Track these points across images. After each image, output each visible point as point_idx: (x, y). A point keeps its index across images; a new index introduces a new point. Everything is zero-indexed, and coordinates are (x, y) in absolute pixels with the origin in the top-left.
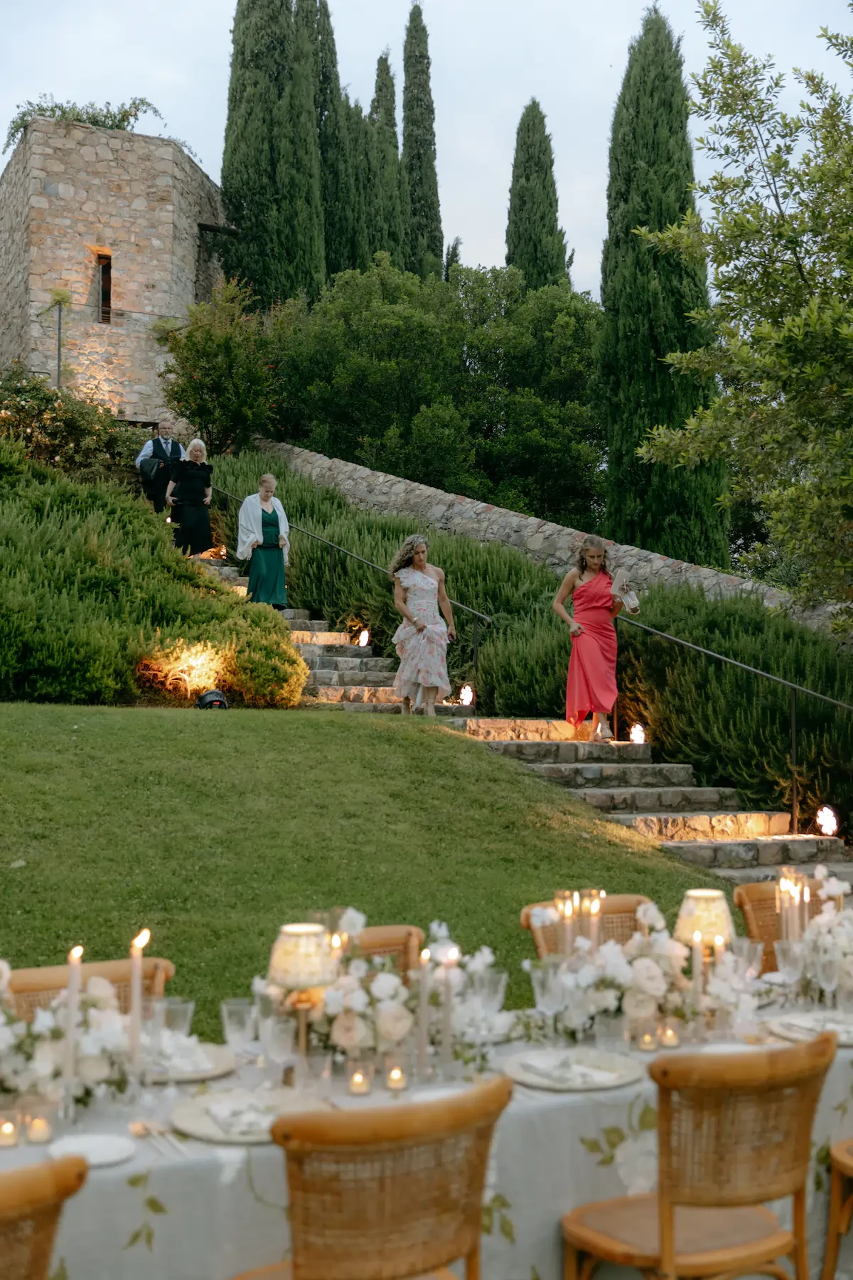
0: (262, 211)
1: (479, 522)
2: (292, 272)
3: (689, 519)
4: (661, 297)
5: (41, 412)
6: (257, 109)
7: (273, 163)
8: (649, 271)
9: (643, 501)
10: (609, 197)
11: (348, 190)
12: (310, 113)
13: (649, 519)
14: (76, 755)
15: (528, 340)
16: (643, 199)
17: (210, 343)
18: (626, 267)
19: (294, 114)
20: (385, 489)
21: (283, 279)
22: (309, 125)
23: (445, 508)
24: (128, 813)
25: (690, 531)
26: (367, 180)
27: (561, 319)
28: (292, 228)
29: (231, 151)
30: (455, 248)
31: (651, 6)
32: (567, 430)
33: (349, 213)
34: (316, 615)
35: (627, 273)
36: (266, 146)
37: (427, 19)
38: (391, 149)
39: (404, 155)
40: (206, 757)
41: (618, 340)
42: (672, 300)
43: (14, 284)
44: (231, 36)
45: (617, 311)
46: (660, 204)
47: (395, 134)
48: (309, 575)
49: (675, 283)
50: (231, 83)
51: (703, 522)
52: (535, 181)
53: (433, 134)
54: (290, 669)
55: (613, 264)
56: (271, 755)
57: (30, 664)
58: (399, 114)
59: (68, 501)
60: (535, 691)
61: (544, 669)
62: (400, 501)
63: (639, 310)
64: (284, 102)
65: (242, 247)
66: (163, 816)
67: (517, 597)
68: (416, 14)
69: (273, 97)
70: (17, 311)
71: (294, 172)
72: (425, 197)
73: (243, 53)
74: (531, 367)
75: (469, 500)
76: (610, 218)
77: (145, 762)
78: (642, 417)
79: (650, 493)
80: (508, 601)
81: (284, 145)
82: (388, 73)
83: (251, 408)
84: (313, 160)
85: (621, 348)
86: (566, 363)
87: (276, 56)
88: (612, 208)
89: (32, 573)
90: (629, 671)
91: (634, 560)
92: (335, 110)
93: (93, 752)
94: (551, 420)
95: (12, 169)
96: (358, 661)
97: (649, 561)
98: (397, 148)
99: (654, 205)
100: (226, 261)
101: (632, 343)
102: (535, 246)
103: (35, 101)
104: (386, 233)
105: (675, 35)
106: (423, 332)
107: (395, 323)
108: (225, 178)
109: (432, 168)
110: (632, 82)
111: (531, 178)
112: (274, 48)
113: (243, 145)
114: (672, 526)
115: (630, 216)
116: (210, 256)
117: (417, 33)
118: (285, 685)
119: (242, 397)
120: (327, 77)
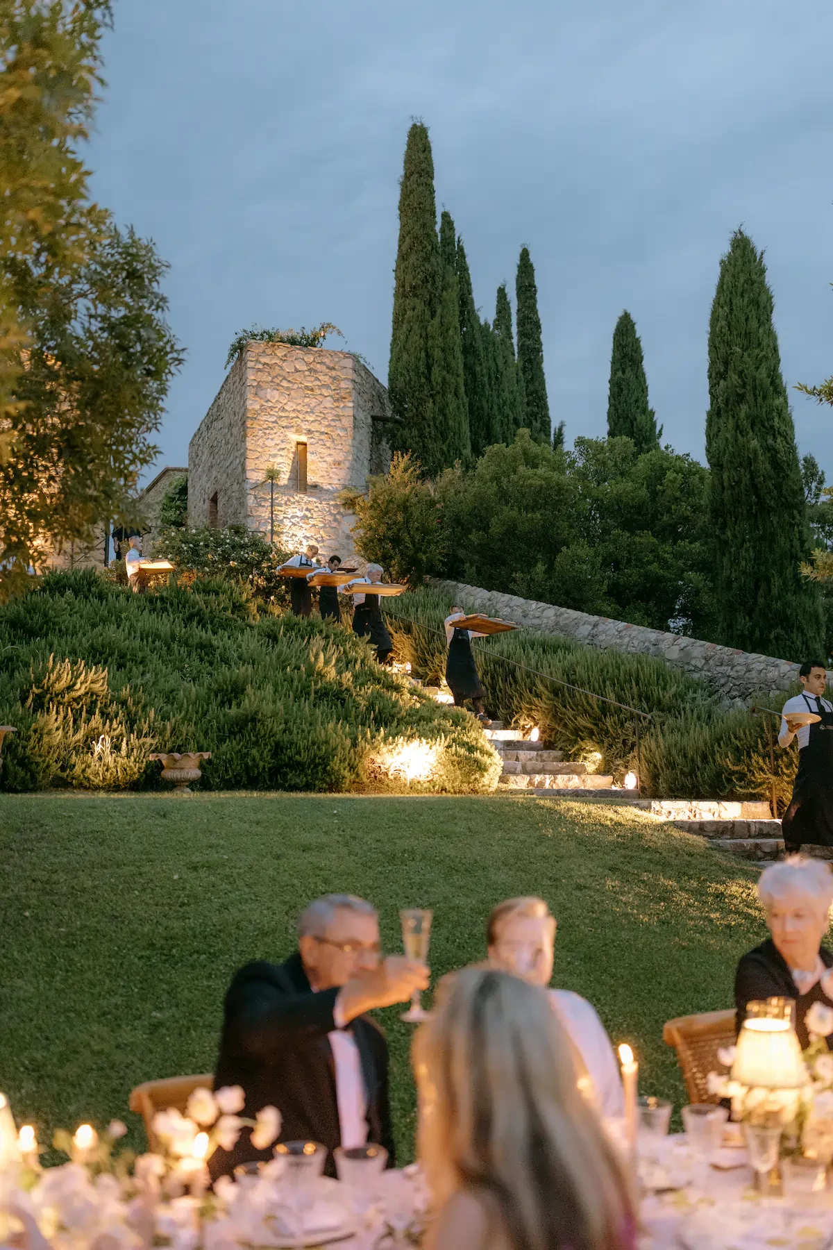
0: (421, 404)
1: (621, 638)
2: (445, 448)
3: (792, 632)
4: (760, 452)
5: (259, 563)
6: (416, 327)
7: (429, 368)
8: (747, 433)
9: (751, 618)
10: (710, 377)
11: (484, 386)
12: (456, 328)
13: (757, 633)
14: (340, 835)
15: (644, 493)
16: (740, 377)
17: (391, 505)
18: (727, 431)
19: (444, 328)
20: (537, 614)
21: (438, 455)
22: (456, 337)
23: (590, 628)
24: (395, 887)
25: (793, 643)
26: (497, 377)
27: (670, 475)
28: (445, 416)
29: (395, 360)
30: (560, 429)
31: (736, 229)
32: (680, 563)
33: (484, 403)
34: (493, 715)
35: (729, 436)
36: (423, 355)
37: (532, 258)
38: (511, 357)
39: (519, 361)
40: (447, 837)
41: (723, 488)
42: (769, 455)
43: (233, 466)
44: (393, 274)
45: (722, 466)
46: (754, 380)
47: (512, 344)
48: (484, 685)
49: (770, 441)
50: (395, 309)
51: (803, 634)
52: (629, 374)
53: (541, 344)
54: (488, 761)
55: (716, 429)
56: (500, 834)
57: (281, 760)
58: (514, 329)
59: (292, 629)
60: (696, 776)
61: (704, 758)
62: (551, 623)
63: (741, 465)
64: (437, 320)
65: (406, 432)
66: (425, 888)
67: (667, 697)
68: (525, 255)
69: (428, 317)
70: (236, 487)
71: (445, 373)
72: (536, 392)
73: (404, 286)
74: (645, 514)
75: (611, 620)
76: (711, 393)
77: (397, 841)
78: (747, 550)
79: (757, 611)
80: (659, 701)
81: (437, 354)
82: (506, 299)
83: (425, 553)
84: (459, 362)
85: (727, 494)
86: (675, 510)
87: (429, 287)
88: (713, 386)
89: (276, 686)
90: (785, 759)
91: (762, 666)
92: (472, 327)
93: (353, 833)
94: (666, 556)
95: (230, 381)
96: (535, 753)
97: (777, 666)
98: (514, 354)
99: (749, 381)
100: (394, 442)
101: (736, 491)
102: (632, 422)
103: (249, 329)
104: (511, 418)
105: (759, 251)
106: (560, 490)
107: (538, 483)
108: (392, 380)
109: (541, 370)
110: (725, 286)
111: (627, 371)
112: (428, 281)
113: (405, 356)
114: (777, 638)
115: (729, 391)
116: (380, 441)
117: (526, 268)
118: (485, 774)
119: (417, 546)
120: (465, 301)
